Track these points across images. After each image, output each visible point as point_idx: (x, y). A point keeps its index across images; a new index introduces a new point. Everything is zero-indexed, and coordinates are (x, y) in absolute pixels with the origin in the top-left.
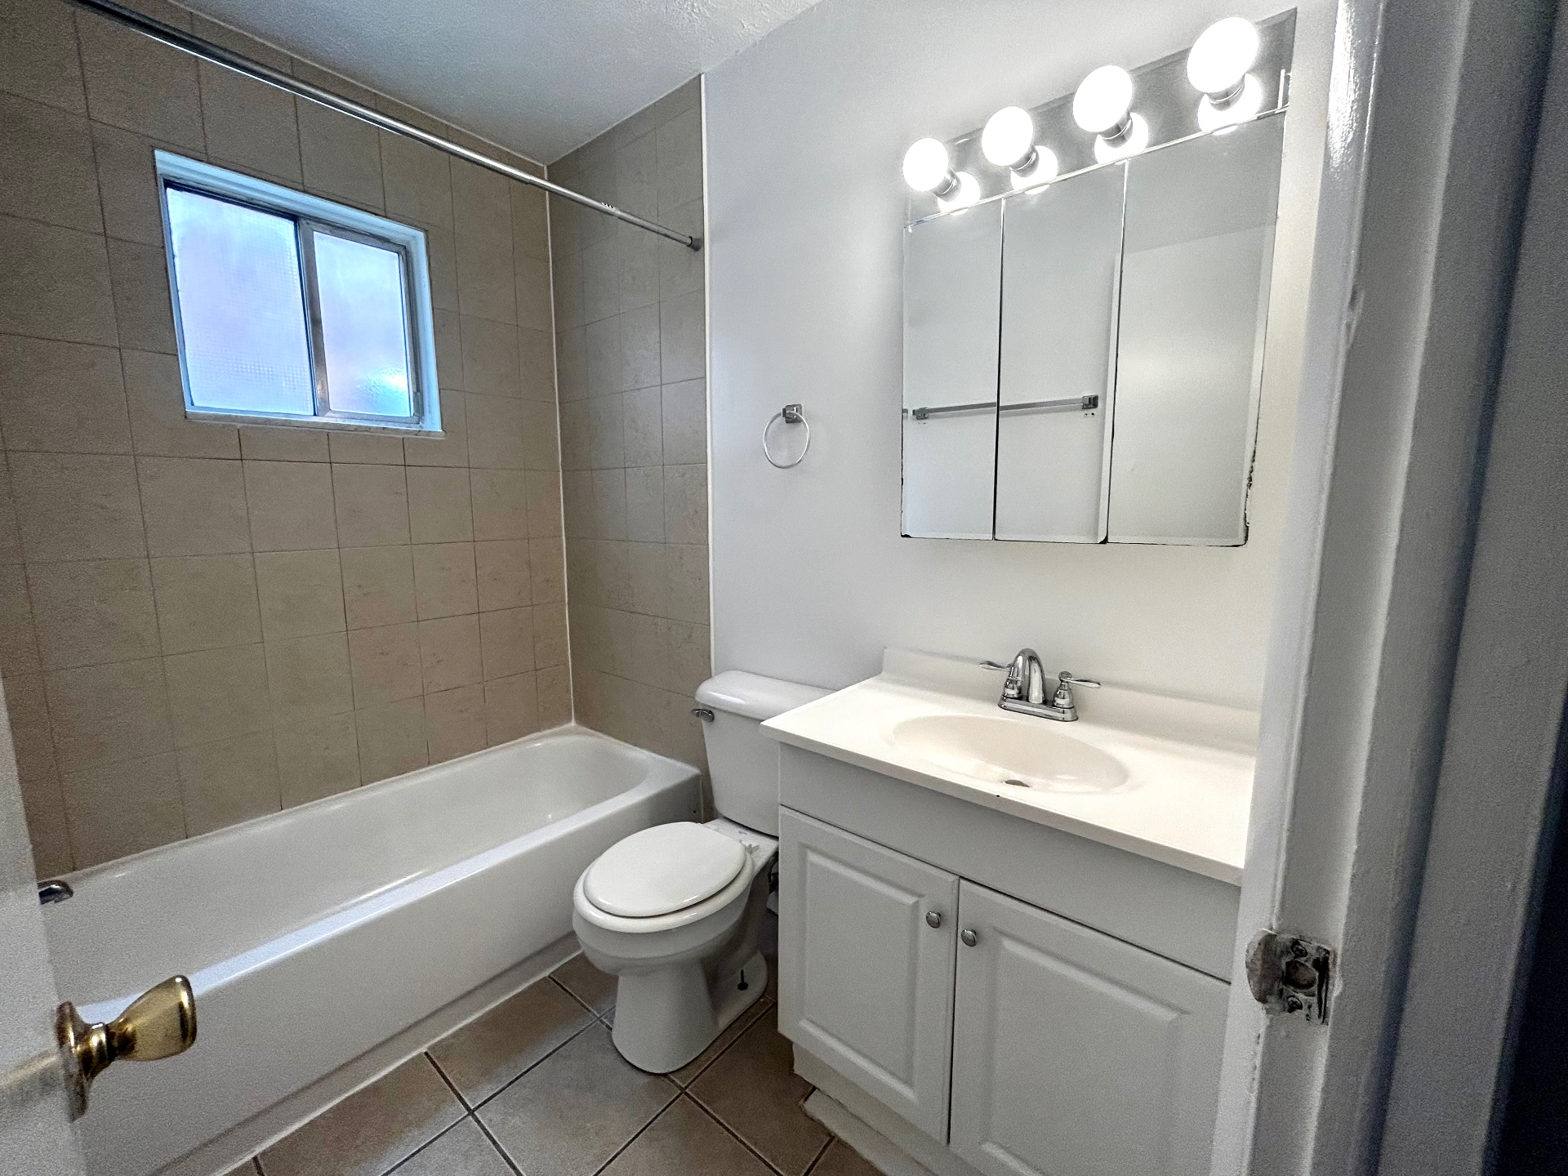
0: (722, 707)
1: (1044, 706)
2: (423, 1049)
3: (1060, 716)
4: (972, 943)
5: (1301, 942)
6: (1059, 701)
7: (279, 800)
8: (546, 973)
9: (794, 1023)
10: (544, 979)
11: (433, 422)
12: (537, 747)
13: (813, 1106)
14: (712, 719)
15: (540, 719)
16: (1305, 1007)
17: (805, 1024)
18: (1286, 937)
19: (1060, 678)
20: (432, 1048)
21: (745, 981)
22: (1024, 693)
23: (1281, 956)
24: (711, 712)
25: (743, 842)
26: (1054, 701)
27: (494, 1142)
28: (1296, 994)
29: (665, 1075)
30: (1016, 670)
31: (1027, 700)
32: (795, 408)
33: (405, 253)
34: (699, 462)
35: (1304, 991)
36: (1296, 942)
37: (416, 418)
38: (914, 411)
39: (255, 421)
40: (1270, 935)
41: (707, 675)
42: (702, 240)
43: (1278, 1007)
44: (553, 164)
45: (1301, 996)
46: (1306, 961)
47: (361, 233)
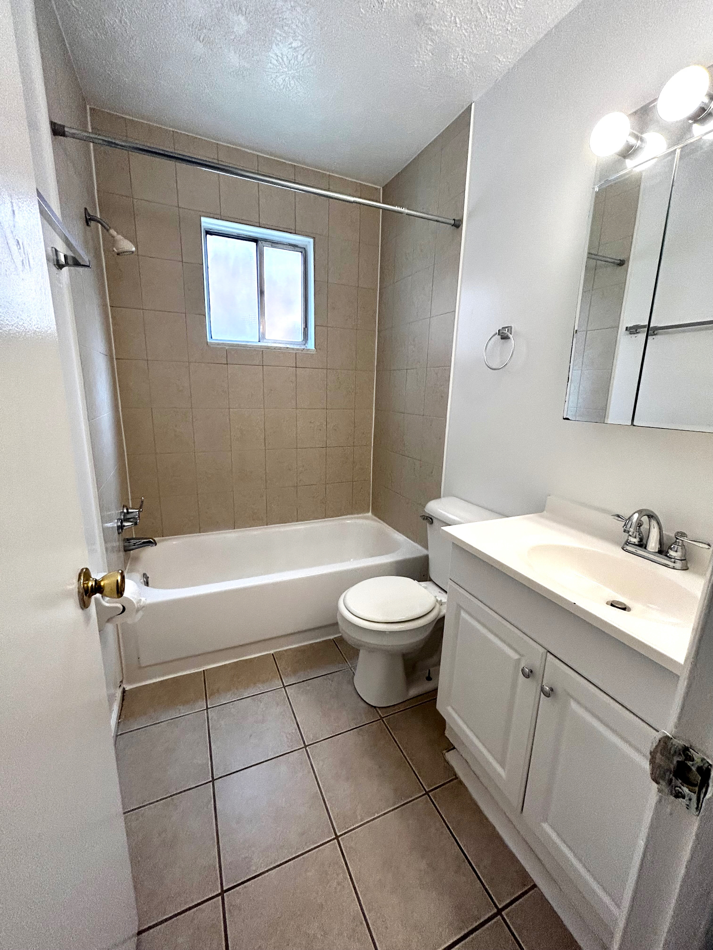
0: (438, 517)
1: (659, 555)
2: (272, 652)
3: (672, 564)
4: (547, 695)
5: (691, 750)
6: (672, 553)
7: (234, 525)
8: (332, 637)
9: (445, 707)
10: (330, 640)
11: (311, 345)
12: (348, 523)
13: (450, 756)
14: (432, 523)
15: (352, 508)
16: (687, 798)
17: (449, 709)
18: (679, 743)
19: (675, 536)
20: (275, 653)
21: (431, 676)
22: (644, 541)
23: (673, 755)
24: (431, 518)
25: (437, 598)
26: (668, 552)
27: (290, 704)
28: (682, 787)
29: (375, 707)
30: (630, 523)
31: (645, 548)
32: (507, 329)
33: (304, 252)
34: (446, 367)
35: (690, 787)
36: (686, 749)
37: (304, 342)
38: (627, 328)
39: (232, 345)
40: (667, 737)
41: (438, 496)
42: (461, 221)
43: (666, 790)
44: (386, 185)
45: (686, 790)
46: (693, 765)
47: (284, 244)
